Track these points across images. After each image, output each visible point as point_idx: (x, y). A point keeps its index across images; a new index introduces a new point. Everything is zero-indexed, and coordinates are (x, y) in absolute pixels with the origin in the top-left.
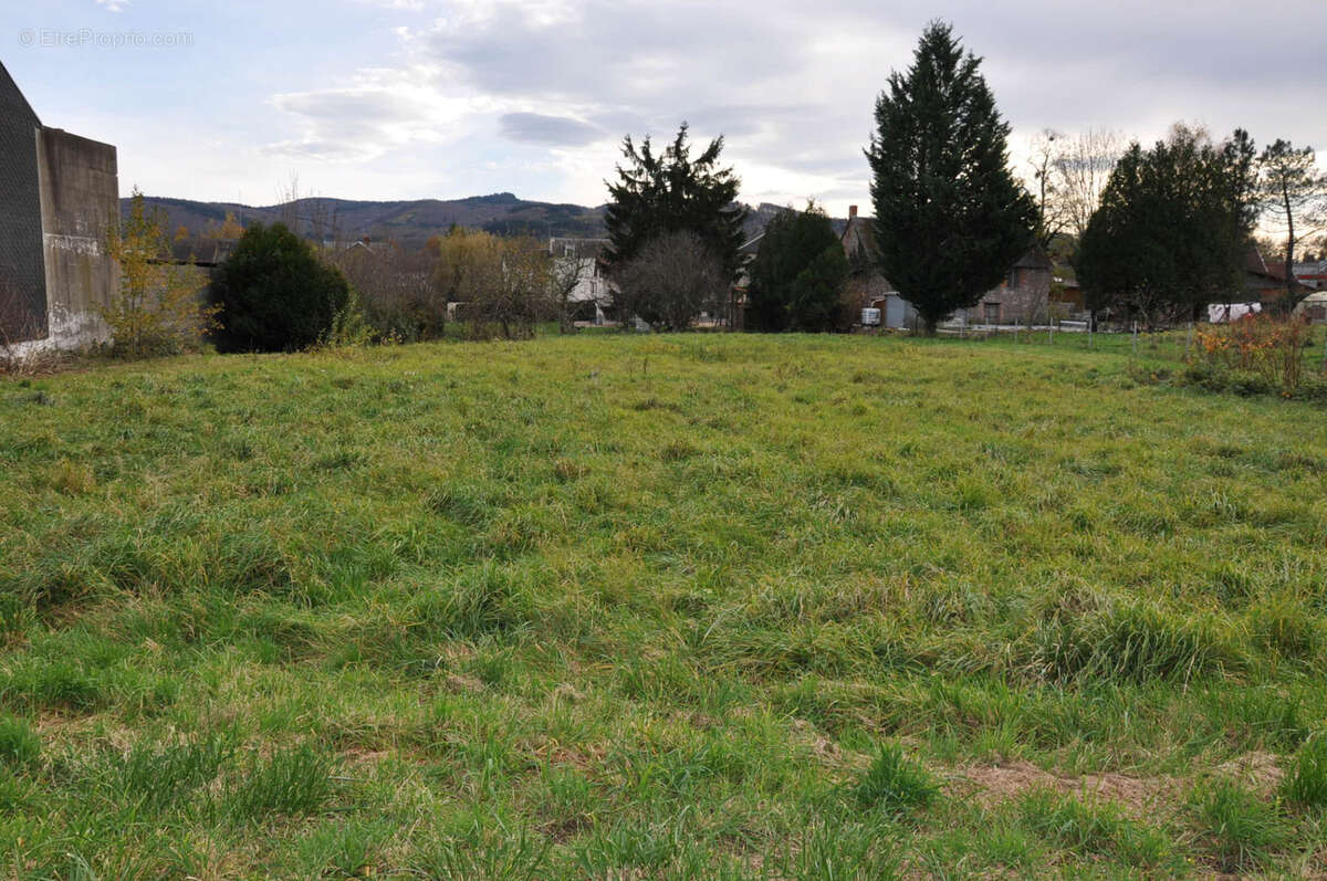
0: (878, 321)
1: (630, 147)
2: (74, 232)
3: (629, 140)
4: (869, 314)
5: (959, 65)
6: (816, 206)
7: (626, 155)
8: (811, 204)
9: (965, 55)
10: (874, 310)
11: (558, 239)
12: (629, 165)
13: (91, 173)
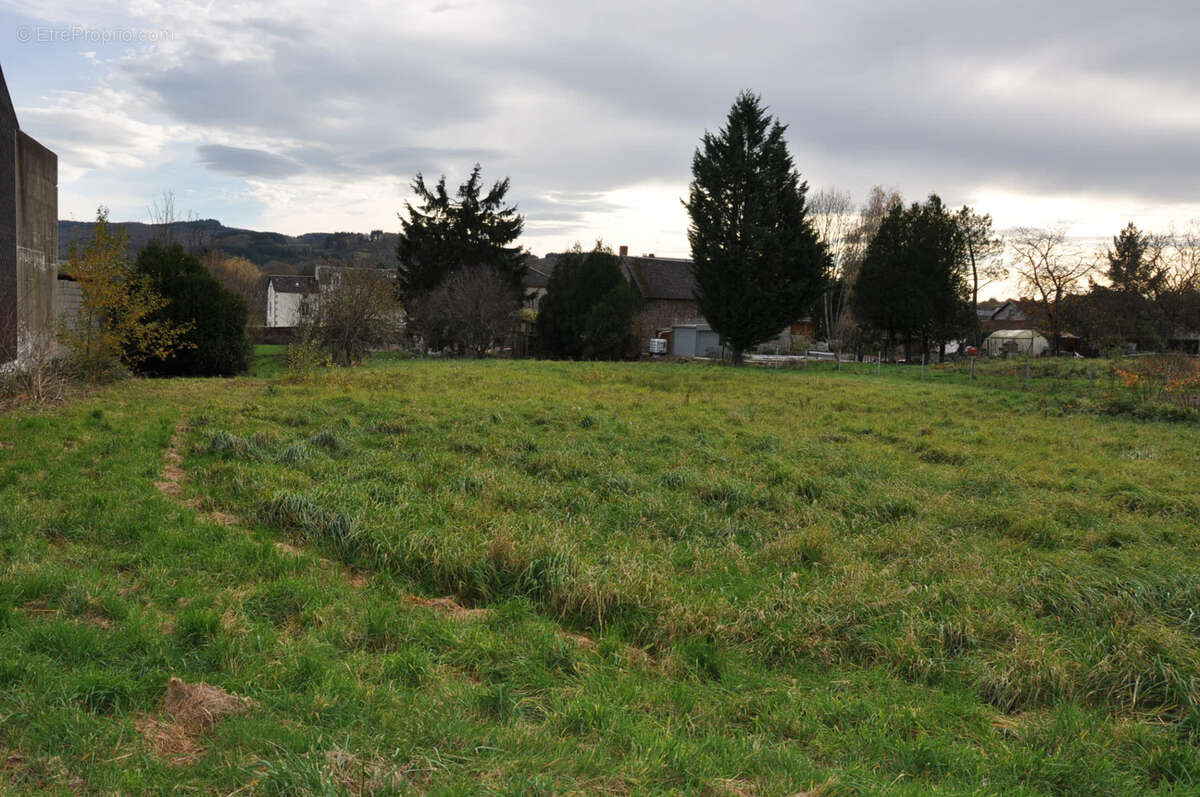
0: (665, 350)
1: (421, 185)
2: (32, 245)
3: (421, 178)
4: (657, 344)
5: (768, 131)
6: (603, 246)
7: (416, 192)
8: (599, 244)
9: (772, 124)
10: (662, 340)
11: (324, 267)
12: (418, 202)
13: (44, 182)
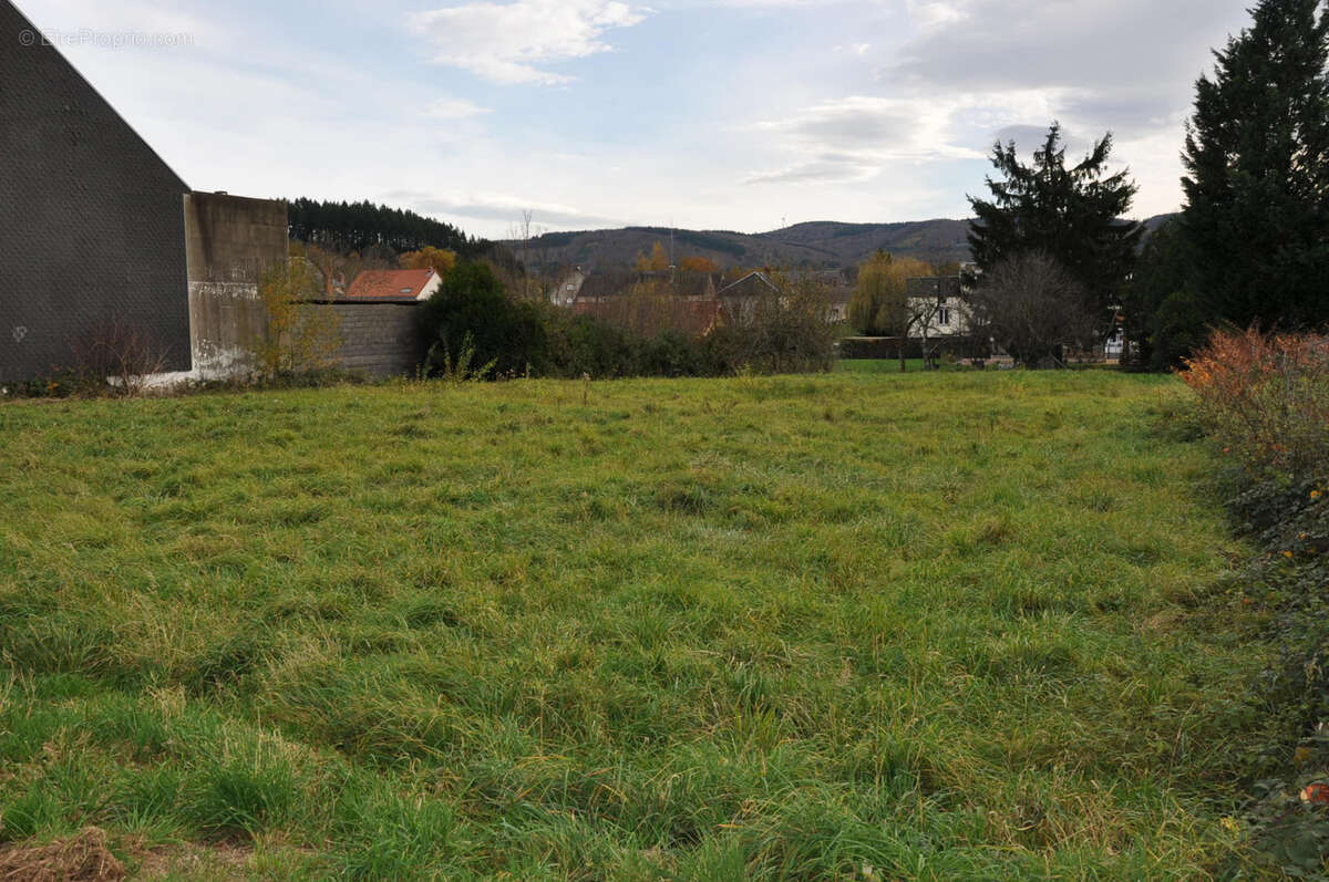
2: (228, 278)
7: (996, 165)
13: (253, 227)
